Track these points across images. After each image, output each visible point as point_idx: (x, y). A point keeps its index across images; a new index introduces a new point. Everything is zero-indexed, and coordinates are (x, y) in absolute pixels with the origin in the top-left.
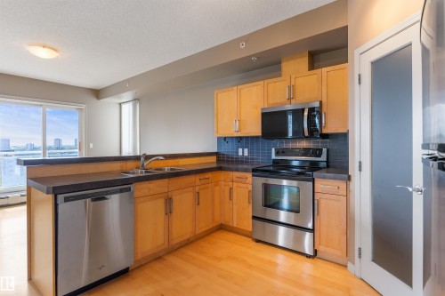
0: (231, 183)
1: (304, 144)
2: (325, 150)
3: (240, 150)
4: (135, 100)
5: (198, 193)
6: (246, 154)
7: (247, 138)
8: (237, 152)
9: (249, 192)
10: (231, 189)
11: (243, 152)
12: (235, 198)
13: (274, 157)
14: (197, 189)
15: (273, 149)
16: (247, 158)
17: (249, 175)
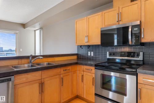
0: (82, 72)
1: (126, 49)
2: (141, 54)
3: (89, 53)
4: (41, 28)
5: (62, 78)
6: (92, 55)
7: (93, 46)
8: (88, 54)
9: (93, 78)
10: (82, 76)
11: (91, 54)
12: (85, 81)
13: (108, 57)
14: (62, 76)
15: (108, 53)
16: (93, 57)
17: (93, 68)
